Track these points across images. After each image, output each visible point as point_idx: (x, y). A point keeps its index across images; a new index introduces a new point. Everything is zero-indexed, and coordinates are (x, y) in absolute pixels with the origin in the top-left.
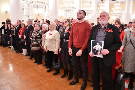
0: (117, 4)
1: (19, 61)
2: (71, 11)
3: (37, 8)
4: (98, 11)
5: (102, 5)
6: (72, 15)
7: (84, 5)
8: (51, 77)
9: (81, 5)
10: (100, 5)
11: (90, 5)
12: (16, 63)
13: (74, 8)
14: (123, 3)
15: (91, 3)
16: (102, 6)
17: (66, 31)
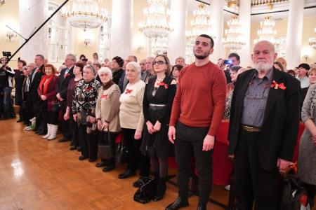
0: (267, 22)
1: (42, 153)
2: (161, 37)
3: (83, 28)
4: (225, 37)
5: (233, 23)
6: (165, 45)
7: (192, 23)
8: (122, 195)
9: (186, 22)
10: (228, 23)
11: (206, 24)
12: (33, 160)
13: (169, 29)
14: (281, 19)
15: (208, 18)
16: (234, 25)
17: (158, 84)
